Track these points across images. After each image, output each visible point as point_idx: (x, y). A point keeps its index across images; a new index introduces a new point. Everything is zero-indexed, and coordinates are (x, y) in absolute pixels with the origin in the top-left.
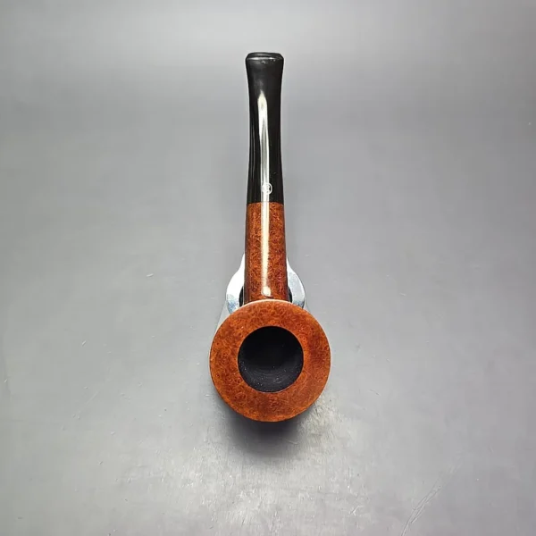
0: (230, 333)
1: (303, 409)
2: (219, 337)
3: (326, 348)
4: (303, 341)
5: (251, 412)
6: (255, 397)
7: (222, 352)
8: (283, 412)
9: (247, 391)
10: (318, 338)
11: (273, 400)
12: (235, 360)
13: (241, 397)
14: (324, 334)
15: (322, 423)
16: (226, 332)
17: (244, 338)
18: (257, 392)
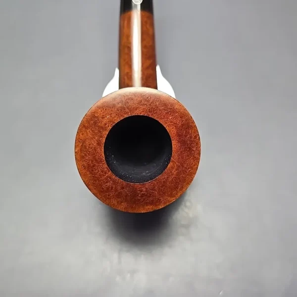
0: (95, 123)
1: (173, 200)
2: (83, 127)
3: (195, 137)
4: (171, 131)
5: (120, 203)
6: (123, 188)
7: (87, 143)
8: (152, 203)
9: (114, 182)
10: (188, 127)
11: (142, 191)
12: (101, 151)
13: (108, 189)
14: (193, 122)
15: (191, 215)
16: (90, 123)
17: (110, 128)
18: (125, 183)
